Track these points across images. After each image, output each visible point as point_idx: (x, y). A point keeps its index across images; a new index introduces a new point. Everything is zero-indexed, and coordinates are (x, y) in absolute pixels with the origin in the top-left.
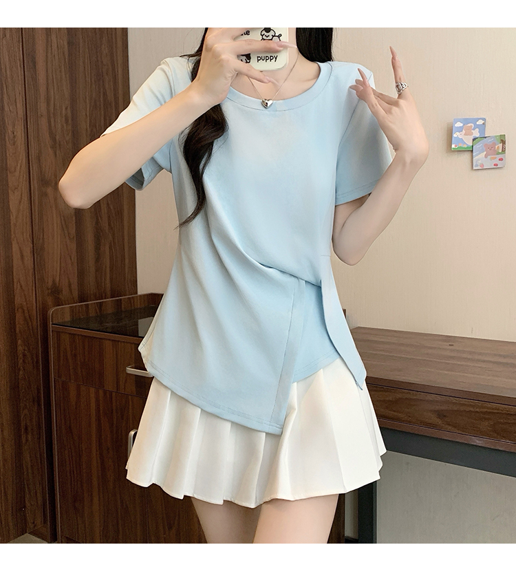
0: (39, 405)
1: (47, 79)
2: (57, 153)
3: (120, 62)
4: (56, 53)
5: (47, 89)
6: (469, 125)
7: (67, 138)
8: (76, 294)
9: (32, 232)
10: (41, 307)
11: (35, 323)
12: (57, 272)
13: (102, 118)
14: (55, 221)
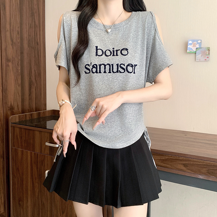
0: (3, 158)
1: (10, 15)
2: (14, 48)
3: (41, 8)
4: (14, 3)
5: (10, 19)
6: (195, 42)
7: (18, 41)
8: (20, 110)
9: (2, 82)
11: (2, 123)
12: (12, 100)
13: (33, 33)
14: (12, 77)
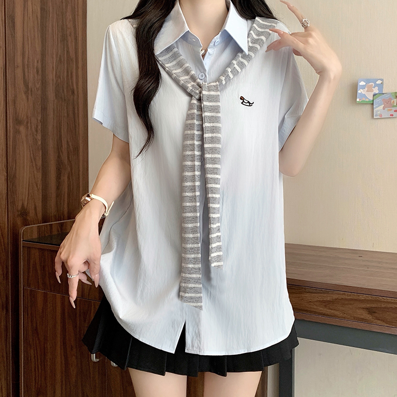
1: (23, 36)
2: (29, 99)
3: (80, 26)
4: (31, 16)
5: (23, 44)
6: (370, 84)
7: (38, 86)
8: (40, 216)
9: (7, 163)
10: (12, 227)
11: (6, 241)
12: (25, 197)
13: (66, 71)
14: (26, 154)
